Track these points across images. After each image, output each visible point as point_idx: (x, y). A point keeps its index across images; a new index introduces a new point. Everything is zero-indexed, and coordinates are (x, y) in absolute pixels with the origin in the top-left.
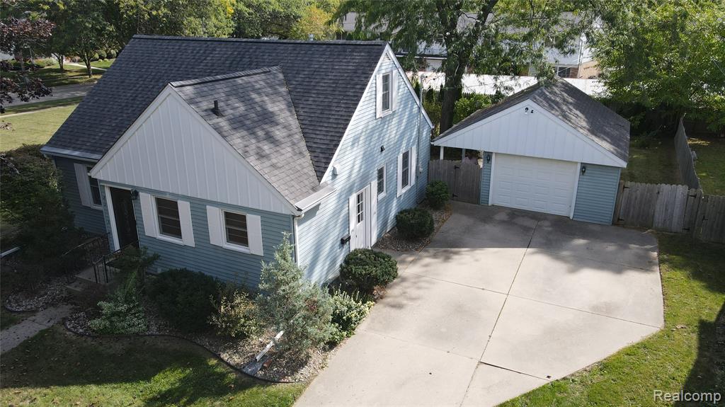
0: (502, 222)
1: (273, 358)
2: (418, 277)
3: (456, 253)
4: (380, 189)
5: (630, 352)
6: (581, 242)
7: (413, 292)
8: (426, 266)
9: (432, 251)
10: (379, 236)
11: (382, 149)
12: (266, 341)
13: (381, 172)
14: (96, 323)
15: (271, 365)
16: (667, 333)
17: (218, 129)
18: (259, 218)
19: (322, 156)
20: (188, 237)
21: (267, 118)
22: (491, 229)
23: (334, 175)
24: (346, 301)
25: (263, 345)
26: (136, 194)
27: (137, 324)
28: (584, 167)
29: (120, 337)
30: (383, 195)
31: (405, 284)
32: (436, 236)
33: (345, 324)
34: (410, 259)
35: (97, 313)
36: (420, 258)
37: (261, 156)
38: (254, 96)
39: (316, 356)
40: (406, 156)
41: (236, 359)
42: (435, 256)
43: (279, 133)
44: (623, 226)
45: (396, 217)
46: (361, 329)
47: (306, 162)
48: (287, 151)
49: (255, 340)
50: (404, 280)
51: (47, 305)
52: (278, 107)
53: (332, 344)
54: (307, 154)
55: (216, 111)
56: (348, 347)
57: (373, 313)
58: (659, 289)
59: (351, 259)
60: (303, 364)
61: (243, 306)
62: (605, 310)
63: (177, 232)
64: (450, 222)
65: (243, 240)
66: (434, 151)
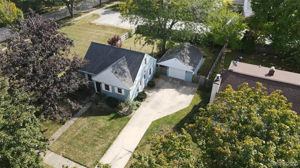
0: (170, 82)
1: (127, 112)
2: (152, 96)
3: (160, 90)
4: (145, 78)
5: (181, 110)
6: (184, 87)
7: (151, 99)
8: (153, 93)
9: (155, 89)
10: (145, 86)
11: (145, 71)
12: (125, 109)
13: (145, 76)
14: (98, 106)
15: (127, 113)
16: (188, 107)
17: (117, 76)
18: (124, 90)
19: (134, 78)
20: (111, 91)
21: (124, 71)
22: (167, 84)
23: (136, 81)
24: (138, 102)
25: (125, 110)
26: (101, 83)
27: (105, 106)
28: (186, 72)
29: (102, 108)
30: (145, 79)
31: (149, 97)
32: (156, 86)
33: (138, 106)
34: (151, 91)
35: (98, 104)
36: (152, 91)
37: (124, 80)
38: (121, 66)
39: (134, 111)
40: (150, 70)
41: (122, 112)
42: (155, 91)
43: (126, 74)
44: (194, 83)
45: (148, 83)
46: (141, 107)
47: (131, 79)
48: (128, 78)
49: (124, 109)
50: (149, 96)
51: (88, 102)
52: (126, 68)
53: (136, 109)
54: (131, 77)
55: (116, 73)
56: (139, 109)
57: (143, 104)
58: (192, 98)
59: (139, 94)
60: (132, 113)
61: (122, 104)
62: (181, 103)
63: (109, 90)
64: (160, 82)
65: (121, 92)
66: (157, 65)
